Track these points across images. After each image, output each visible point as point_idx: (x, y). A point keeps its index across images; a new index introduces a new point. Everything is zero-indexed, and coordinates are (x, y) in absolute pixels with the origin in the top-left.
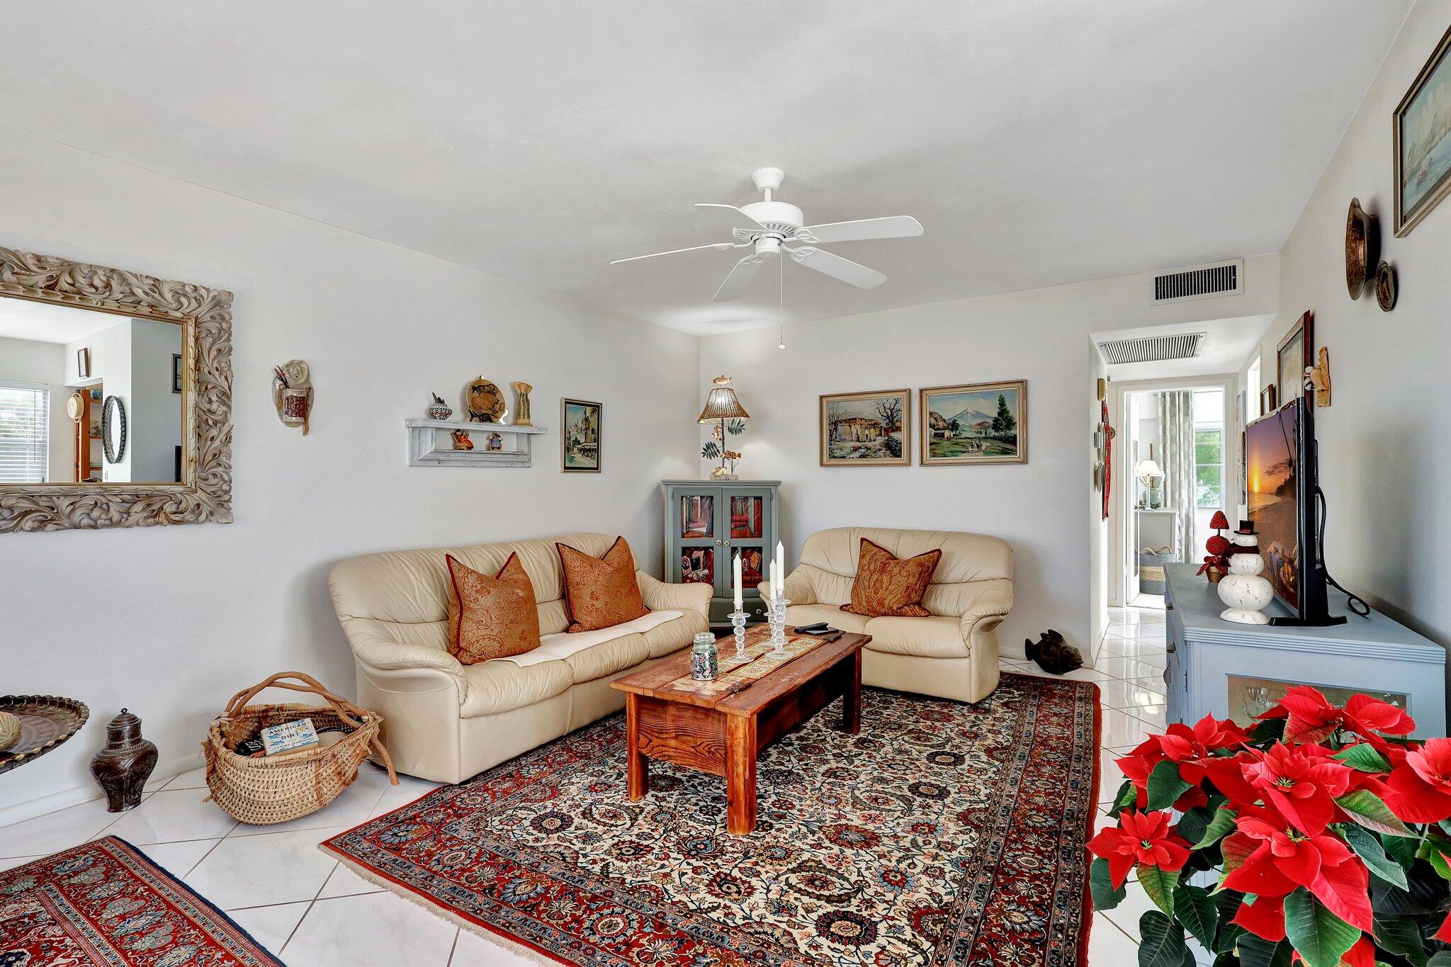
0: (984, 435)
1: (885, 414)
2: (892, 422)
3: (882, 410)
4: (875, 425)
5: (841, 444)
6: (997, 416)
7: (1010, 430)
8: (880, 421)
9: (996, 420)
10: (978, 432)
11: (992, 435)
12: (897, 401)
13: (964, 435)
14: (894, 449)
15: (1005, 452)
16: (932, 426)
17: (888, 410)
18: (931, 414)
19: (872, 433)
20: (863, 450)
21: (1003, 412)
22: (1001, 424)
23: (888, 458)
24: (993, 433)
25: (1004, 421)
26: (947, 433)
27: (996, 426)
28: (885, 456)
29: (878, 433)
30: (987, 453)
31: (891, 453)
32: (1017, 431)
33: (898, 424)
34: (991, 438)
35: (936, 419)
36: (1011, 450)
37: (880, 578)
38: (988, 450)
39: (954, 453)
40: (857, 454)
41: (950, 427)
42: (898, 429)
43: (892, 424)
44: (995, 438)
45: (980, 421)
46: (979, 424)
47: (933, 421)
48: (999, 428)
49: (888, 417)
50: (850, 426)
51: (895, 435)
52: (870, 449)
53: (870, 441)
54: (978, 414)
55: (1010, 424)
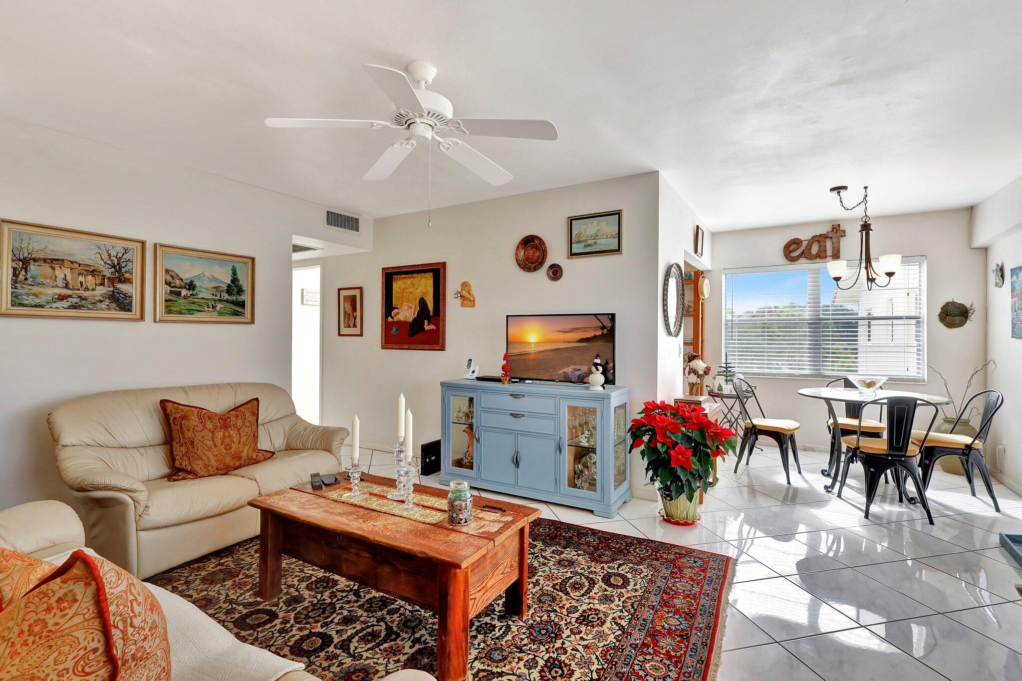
0: (218, 298)
1: (109, 262)
2: (119, 271)
3: (105, 256)
4: (94, 273)
5: (35, 289)
6: (230, 282)
7: (240, 295)
8: (102, 268)
9: (229, 286)
10: (213, 295)
11: (225, 299)
12: (126, 251)
13: (201, 295)
14: (122, 303)
15: (236, 314)
16: (168, 283)
17: (114, 259)
18: (167, 271)
19: (90, 280)
20: (75, 300)
21: (235, 280)
22: (233, 290)
23: (113, 312)
24: (226, 296)
25: (235, 287)
26: (184, 292)
27: (229, 291)
28: (109, 309)
29: (98, 282)
30: (221, 314)
31: (118, 306)
32: (246, 297)
33: (127, 276)
34: (224, 301)
35: (172, 277)
36: (240, 312)
37: (227, 434)
38: (222, 311)
39: (190, 311)
40: (65, 304)
41: (187, 287)
42: (128, 281)
43: (120, 274)
44: (227, 301)
45: (215, 285)
46: (215, 288)
47: (169, 278)
48: (232, 294)
49: (114, 266)
50: (53, 268)
51: (123, 287)
52: (86, 300)
53: (87, 289)
54: (214, 279)
55: (240, 291)
